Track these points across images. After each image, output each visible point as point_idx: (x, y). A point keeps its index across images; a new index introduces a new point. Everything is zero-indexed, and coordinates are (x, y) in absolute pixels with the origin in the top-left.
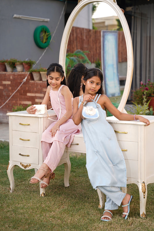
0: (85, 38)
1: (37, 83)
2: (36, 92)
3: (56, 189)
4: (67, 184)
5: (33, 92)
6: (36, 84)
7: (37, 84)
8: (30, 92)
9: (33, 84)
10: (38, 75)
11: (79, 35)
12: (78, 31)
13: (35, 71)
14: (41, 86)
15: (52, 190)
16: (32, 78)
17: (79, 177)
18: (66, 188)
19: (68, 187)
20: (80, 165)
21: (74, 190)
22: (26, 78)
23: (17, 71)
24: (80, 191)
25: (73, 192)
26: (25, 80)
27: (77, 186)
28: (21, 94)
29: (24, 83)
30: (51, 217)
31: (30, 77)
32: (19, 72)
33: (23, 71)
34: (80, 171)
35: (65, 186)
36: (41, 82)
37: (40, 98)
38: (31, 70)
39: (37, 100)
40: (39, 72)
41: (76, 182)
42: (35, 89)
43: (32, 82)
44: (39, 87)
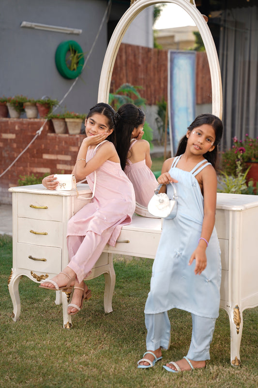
1: (59, 138)
2: (58, 153)
3: (90, 316)
4: (109, 309)
5: (52, 153)
6: (57, 140)
7: (60, 140)
8: (48, 152)
9: (54, 139)
10: (62, 123)
11: (131, 58)
12: (130, 50)
13: (57, 118)
14: (66, 142)
15: (83, 319)
16: (52, 130)
17: (130, 296)
18: (107, 314)
19: (111, 313)
20: (131, 277)
21: (121, 319)
22: (42, 129)
23: (26, 117)
24: (130, 320)
25: (119, 321)
26: (39, 132)
27: (126, 312)
28: (33, 156)
29: (38, 138)
30: (81, 364)
31: (47, 128)
32: (30, 119)
33: (36, 118)
34: (131, 286)
35: (105, 312)
36: (67, 136)
37: (65, 163)
38: (50, 115)
39: (60, 167)
40: (63, 119)
41: (124, 306)
42: (57, 148)
43: (51, 135)
44: (63, 143)
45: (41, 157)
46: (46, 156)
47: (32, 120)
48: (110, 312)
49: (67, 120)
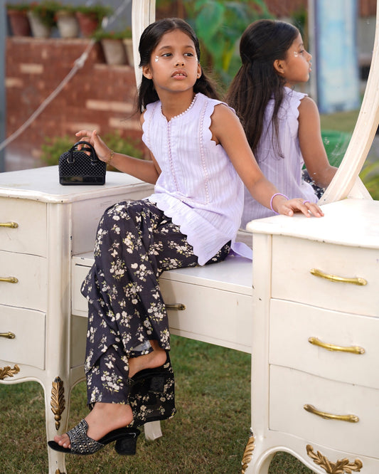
1: (115, 73)
2: (112, 99)
5: (102, 99)
6: (111, 76)
7: (116, 76)
8: (95, 97)
9: (104, 75)
10: (117, 47)
13: (110, 38)
14: (125, 80)
16: (101, 57)
17: (203, 395)
19: (158, 439)
22: (84, 57)
23: (59, 36)
26: (81, 62)
28: (70, 103)
29: (80, 72)
31: (94, 55)
32: (67, 38)
33: (77, 36)
35: (146, 437)
36: (126, 69)
37: (123, 115)
38: (99, 33)
39: (115, 123)
40: (121, 40)
41: (189, 420)
42: (110, 90)
43: (100, 67)
44: (121, 83)
45: (83, 105)
46: (92, 105)
47: (69, 42)
48: (155, 438)
49: (127, 42)
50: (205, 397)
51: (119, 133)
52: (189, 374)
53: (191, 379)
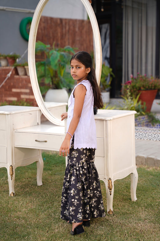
0: (77, 29)
1: (22, 78)
2: (21, 88)
3: (28, 188)
4: (40, 183)
5: (18, 88)
6: (21, 80)
7: (22, 80)
8: (15, 87)
9: (18, 79)
10: (23, 69)
11: (72, 28)
12: (71, 23)
13: (20, 66)
14: (26, 81)
15: (23, 190)
16: (17, 73)
17: (55, 175)
18: (38, 187)
19: (41, 186)
20: (58, 163)
21: (47, 189)
22: (11, 73)
24: (52, 190)
25: (45, 190)
26: (9, 75)
27: (51, 185)
28: (6, 90)
29: (9, 79)
30: (15, 217)
31: (14, 72)
32: (4, 67)
33: (7, 66)
34: (58, 169)
35: (38, 185)
36: (26, 77)
37: (26, 94)
38: (15, 64)
39: (23, 96)
40: (24, 66)
41: (51, 181)
42: (20, 84)
43: (16, 77)
44: (24, 82)
45: (11, 91)
46: (14, 90)
49: (26, 67)
50: (56, 176)
51: (25, 100)
52: (51, 170)
53: (52, 171)
